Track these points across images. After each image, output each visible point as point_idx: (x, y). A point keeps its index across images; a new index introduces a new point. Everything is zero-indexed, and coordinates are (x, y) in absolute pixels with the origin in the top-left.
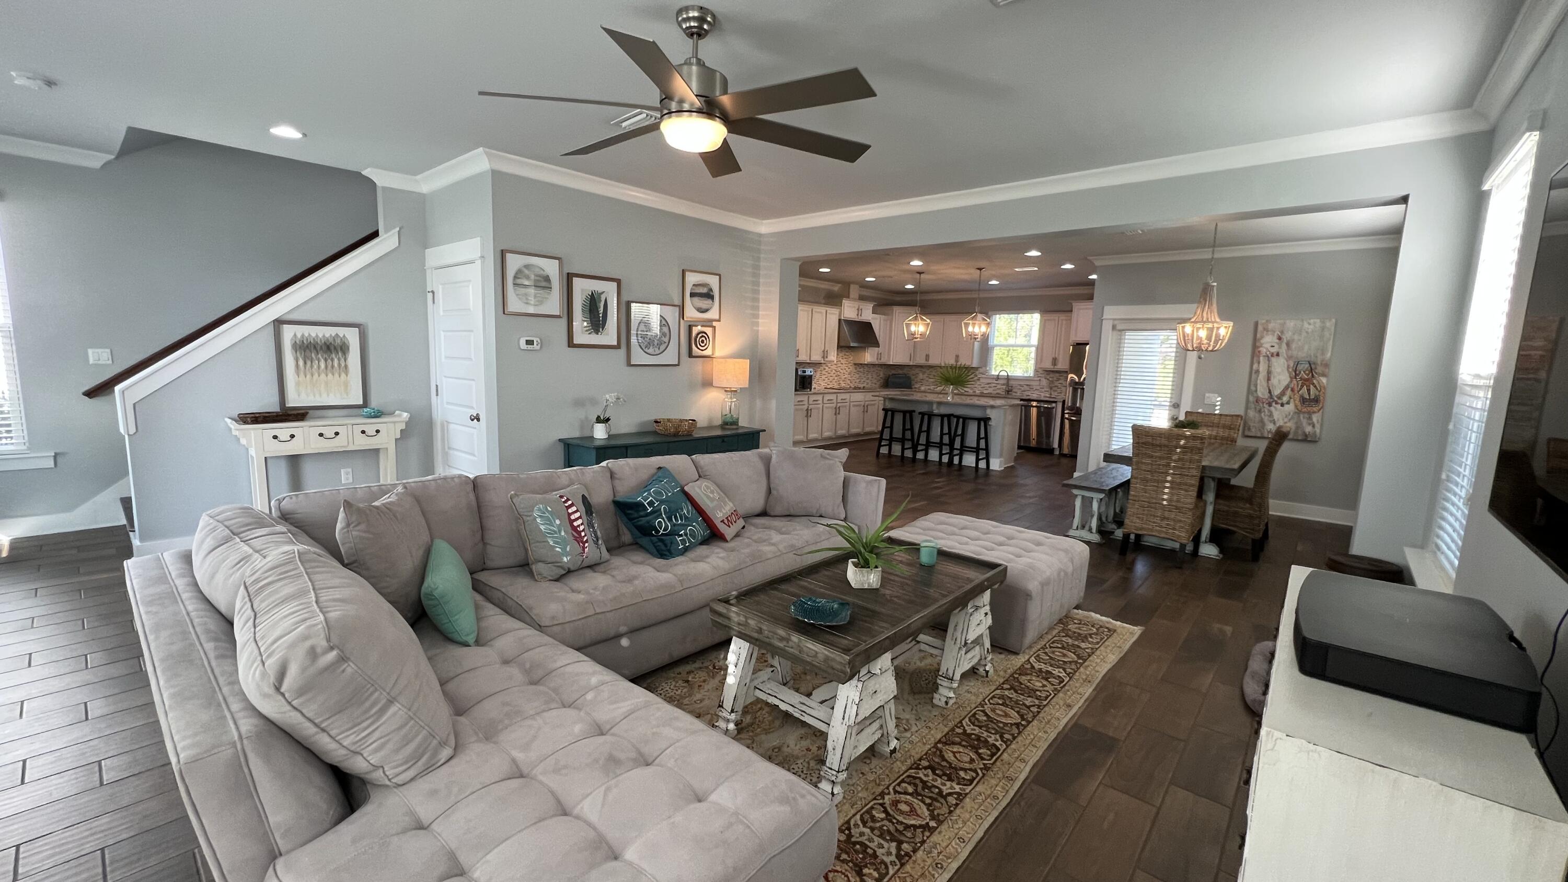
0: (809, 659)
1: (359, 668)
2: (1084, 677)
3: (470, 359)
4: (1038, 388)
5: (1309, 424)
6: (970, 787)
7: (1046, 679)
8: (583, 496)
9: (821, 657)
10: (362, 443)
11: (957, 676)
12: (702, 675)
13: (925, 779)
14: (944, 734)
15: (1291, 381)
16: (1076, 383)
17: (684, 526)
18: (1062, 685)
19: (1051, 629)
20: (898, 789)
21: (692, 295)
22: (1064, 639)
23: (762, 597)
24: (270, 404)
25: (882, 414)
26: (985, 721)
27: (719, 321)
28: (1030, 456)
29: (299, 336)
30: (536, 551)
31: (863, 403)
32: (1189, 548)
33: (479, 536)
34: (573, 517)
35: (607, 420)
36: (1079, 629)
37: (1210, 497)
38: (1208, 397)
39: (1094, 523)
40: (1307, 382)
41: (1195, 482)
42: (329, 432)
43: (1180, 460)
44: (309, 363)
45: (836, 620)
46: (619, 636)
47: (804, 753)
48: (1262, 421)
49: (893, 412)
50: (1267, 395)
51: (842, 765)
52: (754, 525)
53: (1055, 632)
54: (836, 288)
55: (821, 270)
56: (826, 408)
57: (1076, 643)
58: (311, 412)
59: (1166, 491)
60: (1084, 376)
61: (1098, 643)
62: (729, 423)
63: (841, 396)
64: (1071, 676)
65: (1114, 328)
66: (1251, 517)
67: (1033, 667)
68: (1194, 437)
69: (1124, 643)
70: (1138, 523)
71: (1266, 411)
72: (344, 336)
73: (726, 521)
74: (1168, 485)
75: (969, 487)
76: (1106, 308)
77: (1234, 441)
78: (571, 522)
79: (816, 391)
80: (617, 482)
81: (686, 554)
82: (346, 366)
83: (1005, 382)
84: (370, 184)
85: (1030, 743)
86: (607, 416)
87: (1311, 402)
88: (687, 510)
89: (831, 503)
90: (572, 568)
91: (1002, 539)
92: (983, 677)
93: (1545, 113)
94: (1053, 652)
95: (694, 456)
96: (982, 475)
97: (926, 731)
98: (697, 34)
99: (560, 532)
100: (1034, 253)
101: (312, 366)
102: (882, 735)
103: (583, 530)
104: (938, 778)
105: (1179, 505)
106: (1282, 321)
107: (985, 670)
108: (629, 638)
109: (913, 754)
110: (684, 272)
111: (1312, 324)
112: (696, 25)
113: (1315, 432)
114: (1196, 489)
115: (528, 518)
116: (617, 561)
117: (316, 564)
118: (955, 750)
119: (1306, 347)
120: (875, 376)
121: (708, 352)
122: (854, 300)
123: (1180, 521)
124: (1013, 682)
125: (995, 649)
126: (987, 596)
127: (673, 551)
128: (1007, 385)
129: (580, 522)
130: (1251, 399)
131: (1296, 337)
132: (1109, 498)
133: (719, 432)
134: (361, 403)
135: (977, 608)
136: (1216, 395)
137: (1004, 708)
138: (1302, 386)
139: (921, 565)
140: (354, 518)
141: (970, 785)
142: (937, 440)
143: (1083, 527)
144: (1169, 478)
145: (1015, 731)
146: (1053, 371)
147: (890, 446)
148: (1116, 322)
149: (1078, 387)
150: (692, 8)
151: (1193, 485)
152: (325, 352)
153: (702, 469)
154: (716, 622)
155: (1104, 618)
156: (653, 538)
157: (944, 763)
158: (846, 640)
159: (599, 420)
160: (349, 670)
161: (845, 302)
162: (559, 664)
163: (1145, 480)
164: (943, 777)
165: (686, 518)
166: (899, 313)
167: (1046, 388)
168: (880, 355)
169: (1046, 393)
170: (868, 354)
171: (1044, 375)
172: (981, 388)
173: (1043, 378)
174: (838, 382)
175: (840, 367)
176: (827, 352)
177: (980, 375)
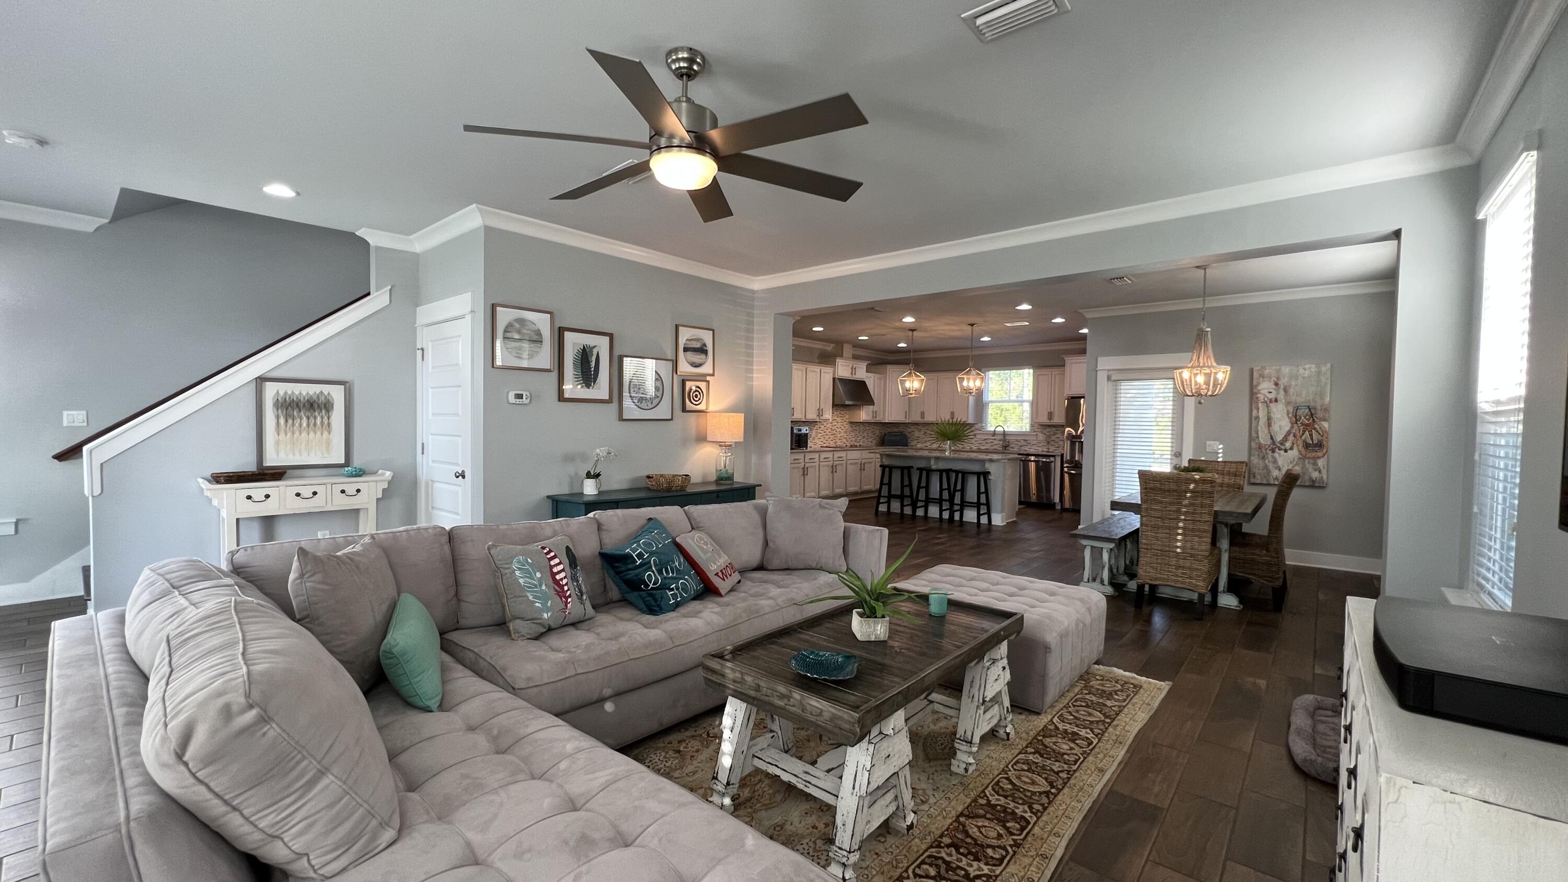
0: (813, 719)
1: (284, 730)
2: (1114, 738)
3: (457, 415)
4: (1035, 442)
5: (1316, 470)
6: (1000, 869)
7: (1073, 741)
8: (567, 548)
9: (826, 715)
10: (342, 503)
11: (976, 739)
12: (696, 744)
13: (948, 859)
14: (966, 805)
15: (1292, 427)
16: (1073, 437)
17: (676, 579)
18: (1091, 747)
19: (1072, 686)
20: (918, 871)
21: (686, 350)
22: (1087, 697)
23: (760, 652)
24: (248, 464)
25: (879, 470)
26: (1011, 790)
27: (713, 375)
28: (1030, 511)
29: (282, 393)
30: (514, 607)
31: (859, 461)
32: (1208, 598)
33: (453, 592)
34: (555, 570)
35: (597, 476)
36: (1102, 685)
37: (1224, 544)
38: (1210, 445)
39: (1106, 575)
40: (1308, 427)
41: (1208, 527)
42: (306, 492)
43: (1190, 505)
44: (290, 421)
45: (842, 673)
46: (603, 700)
47: (808, 831)
48: (1266, 467)
49: (891, 468)
50: (1269, 442)
51: (853, 844)
52: (752, 580)
53: (1076, 690)
54: (830, 348)
55: (815, 329)
56: (823, 466)
57: (1101, 701)
58: (288, 471)
59: (1179, 537)
60: (1081, 429)
61: (1125, 700)
62: (724, 478)
63: (837, 455)
64: (1100, 736)
65: (1109, 378)
66: (1268, 564)
67: (1057, 728)
68: (1203, 481)
69: (1152, 699)
70: (1152, 573)
71: (1270, 457)
72: (329, 394)
73: (720, 574)
74: (1180, 531)
75: (972, 542)
76: (1100, 359)
77: (1240, 488)
78: (554, 575)
79: (811, 449)
80: (605, 535)
81: (678, 609)
82: (329, 424)
83: (1001, 437)
84: (366, 244)
85: (1063, 814)
86: (597, 471)
87: (1315, 447)
88: (678, 562)
89: (831, 554)
90: (553, 626)
91: (1014, 590)
92: (1003, 740)
93: (1540, 133)
94: (1077, 711)
95: (686, 507)
96: (984, 531)
97: (944, 803)
98: (687, 75)
99: (541, 585)
100: (1025, 307)
101: (293, 425)
102: (898, 808)
103: (566, 584)
104: (963, 858)
105: (1194, 552)
106: (1277, 367)
107: (1005, 732)
108: (612, 701)
109: (933, 830)
110: (677, 327)
111: (1307, 370)
112: (686, 65)
113: (1322, 477)
114: (1209, 535)
115: (507, 571)
116: (603, 618)
117: (254, 614)
118: (980, 824)
119: (1304, 392)
120: (871, 435)
121: (702, 407)
122: (847, 359)
123: (1197, 569)
124: (1038, 744)
125: (1015, 709)
126: (1004, 647)
127: (663, 607)
128: (1004, 440)
129: (562, 575)
130: (1253, 445)
131: (1293, 383)
132: (1118, 550)
133: (713, 488)
134: (343, 462)
135: (994, 661)
136: (1218, 443)
137: (1030, 775)
138: (1304, 432)
139: (931, 615)
140: (309, 567)
141: (1000, 865)
142: (937, 496)
143: (1094, 580)
144: (1181, 524)
145: (1045, 800)
146: (1049, 426)
147: (889, 503)
148: (1111, 373)
149: (1076, 440)
150: (682, 49)
151: (1205, 531)
152: (309, 410)
153: (695, 520)
154: (709, 679)
155: (1127, 674)
156: (642, 593)
157: (969, 840)
158: (853, 697)
159: (589, 475)
160: (271, 734)
161: (839, 361)
162: (529, 730)
163: (1155, 527)
164: (969, 857)
165: (678, 571)
166: (892, 371)
167: (1044, 443)
168: (875, 413)
169: (1043, 448)
170: (863, 412)
171: (1040, 429)
172: (978, 444)
173: (1040, 432)
174: (834, 441)
175: (836, 425)
176: (822, 410)
177: (976, 431)
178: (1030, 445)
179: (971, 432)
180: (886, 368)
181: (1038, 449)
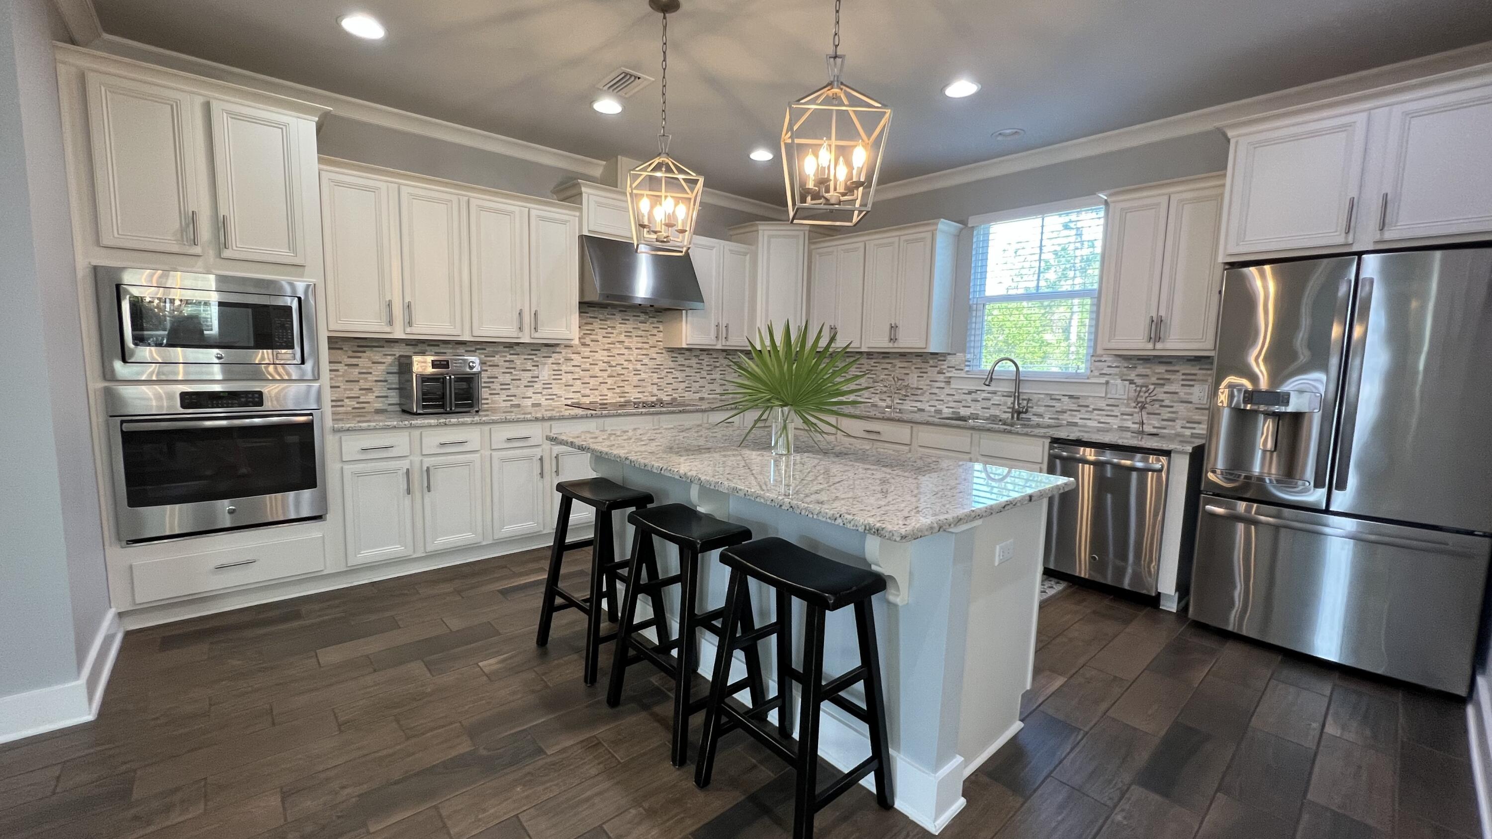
4: (1102, 404)
56: (503, 460)
83: (1010, 388)
128: (1016, 395)
146: (1146, 360)
161: (590, 194)
166: (770, 237)
167: (1128, 405)
168: (724, 329)
169: (1125, 420)
170: (689, 325)
171: (1118, 369)
172: (955, 402)
173: (1117, 377)
174: (618, 390)
175: (624, 354)
176: (535, 314)
177: (951, 371)
178: (1087, 411)
179: (939, 373)
180: (757, 231)
181: (1109, 423)
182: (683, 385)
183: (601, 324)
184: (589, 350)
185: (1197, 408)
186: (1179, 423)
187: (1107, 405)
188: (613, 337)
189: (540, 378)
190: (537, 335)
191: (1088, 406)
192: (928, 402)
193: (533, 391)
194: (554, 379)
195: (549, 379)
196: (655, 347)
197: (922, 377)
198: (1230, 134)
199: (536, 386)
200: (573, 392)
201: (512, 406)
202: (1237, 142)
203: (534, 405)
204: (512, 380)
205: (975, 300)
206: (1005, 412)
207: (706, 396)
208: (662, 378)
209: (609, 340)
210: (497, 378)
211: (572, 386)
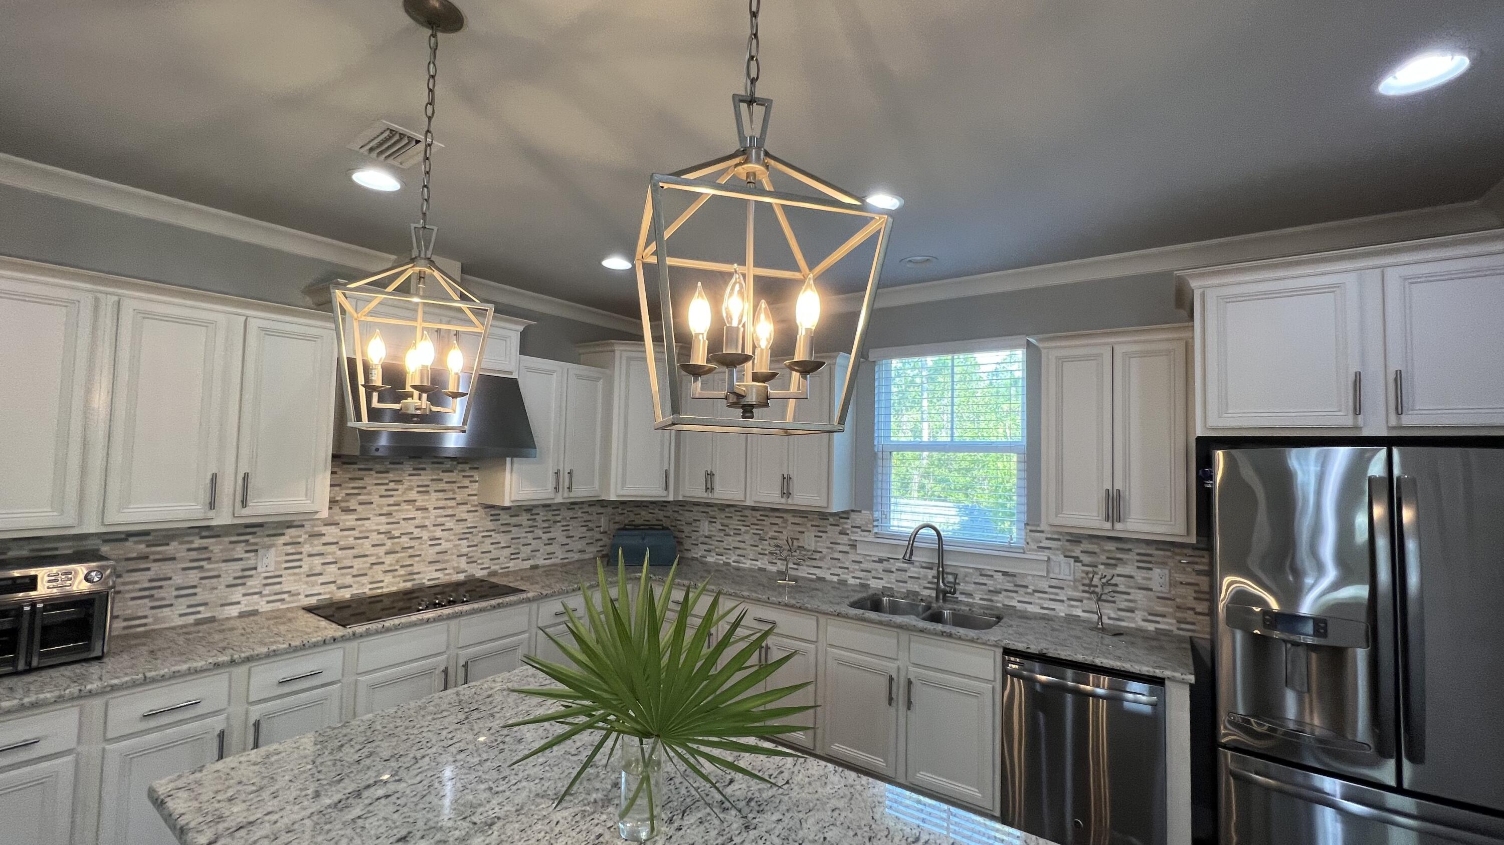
4: (1044, 585)
56: (131, 755)
83: (932, 557)
128: (941, 568)
146: (1098, 539)
166: (629, 359)
167: (1075, 588)
168: (567, 476)
169: (1072, 606)
170: (515, 476)
171: (1059, 543)
172: (862, 571)
173: (1060, 552)
174: (402, 572)
175: (414, 518)
176: (244, 478)
177: (857, 533)
178: (1027, 593)
179: (841, 533)
180: (613, 351)
181: (1054, 609)
182: (507, 552)
183: (377, 478)
184: (355, 517)
185: (1159, 598)
186: (1139, 616)
187: (1051, 587)
188: (399, 496)
189: (260, 569)
190: (246, 512)
191: (1026, 587)
192: (829, 569)
193: (244, 591)
194: (286, 568)
195: (276, 570)
196: (466, 504)
197: (821, 537)
198: (1194, 284)
199: (250, 583)
200: (322, 584)
201: (198, 623)
202: (1203, 295)
203: (242, 615)
204: (202, 578)
205: (881, 446)
206: (925, 588)
207: (541, 562)
208: (476, 546)
209: (391, 501)
210: (170, 579)
211: (321, 574)
